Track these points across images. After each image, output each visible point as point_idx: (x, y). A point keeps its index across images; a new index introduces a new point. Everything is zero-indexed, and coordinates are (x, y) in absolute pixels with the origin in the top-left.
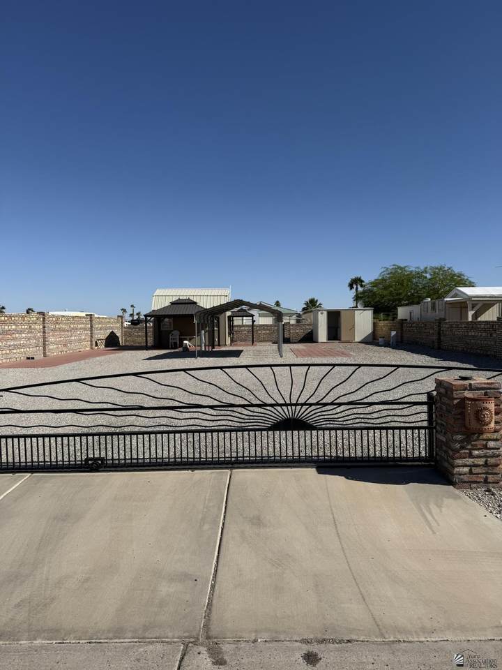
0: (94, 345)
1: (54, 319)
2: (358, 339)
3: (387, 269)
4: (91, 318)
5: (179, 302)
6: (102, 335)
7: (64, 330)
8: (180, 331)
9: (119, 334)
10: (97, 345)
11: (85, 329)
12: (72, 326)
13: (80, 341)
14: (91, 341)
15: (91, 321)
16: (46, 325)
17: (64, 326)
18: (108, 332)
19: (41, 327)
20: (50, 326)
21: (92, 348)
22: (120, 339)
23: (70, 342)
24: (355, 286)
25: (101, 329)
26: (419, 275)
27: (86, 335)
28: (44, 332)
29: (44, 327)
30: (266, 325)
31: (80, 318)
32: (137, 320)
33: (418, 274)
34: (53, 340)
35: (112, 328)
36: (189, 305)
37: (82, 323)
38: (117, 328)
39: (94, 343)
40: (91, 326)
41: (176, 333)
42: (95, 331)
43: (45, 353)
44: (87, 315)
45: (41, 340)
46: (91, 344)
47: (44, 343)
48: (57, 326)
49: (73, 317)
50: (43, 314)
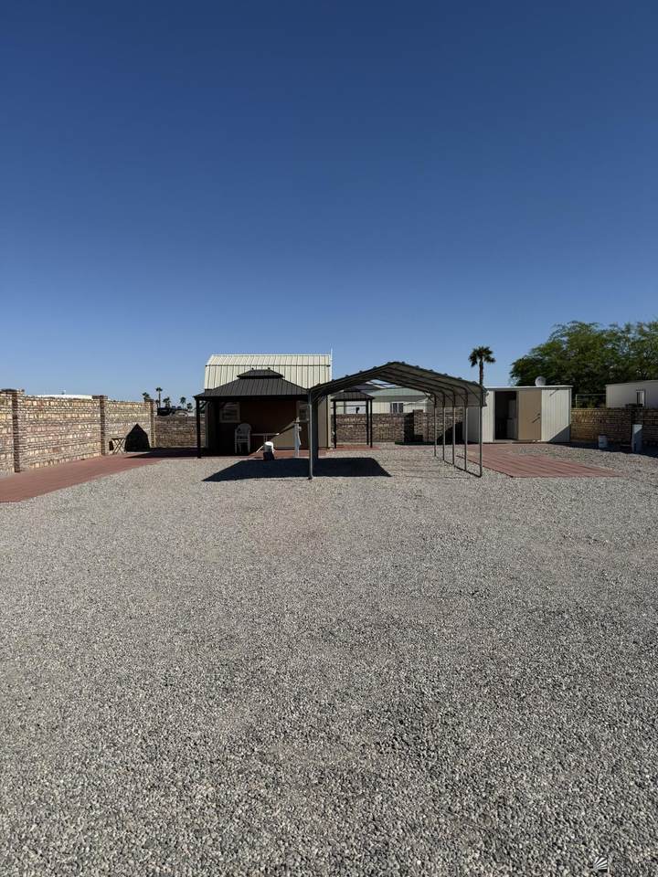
0: (107, 447)
1: (35, 403)
2: (546, 437)
3: (564, 327)
4: (102, 402)
5: (252, 374)
6: (120, 431)
7: (55, 423)
8: (251, 425)
9: (147, 430)
10: (111, 448)
11: (92, 421)
12: (69, 416)
13: (83, 441)
14: (102, 442)
15: (102, 407)
16: (20, 413)
17: (53, 416)
18: (130, 426)
19: (10, 417)
20: (26, 415)
21: (103, 454)
22: (149, 438)
23: (66, 444)
24: (478, 361)
25: (118, 421)
26: (615, 337)
27: (94, 430)
28: (15, 426)
29: (15, 417)
30: (385, 415)
31: (83, 401)
32: (166, 408)
33: (615, 334)
34: (32, 440)
35: (135, 419)
36: (271, 380)
37: (87, 411)
38: (144, 419)
39: (107, 445)
40: (103, 416)
41: (246, 427)
42: (109, 425)
43: (17, 466)
44: (94, 397)
45: (10, 442)
46: (103, 446)
47: (16, 448)
48: (41, 417)
49: (70, 401)
50: (13, 393)
